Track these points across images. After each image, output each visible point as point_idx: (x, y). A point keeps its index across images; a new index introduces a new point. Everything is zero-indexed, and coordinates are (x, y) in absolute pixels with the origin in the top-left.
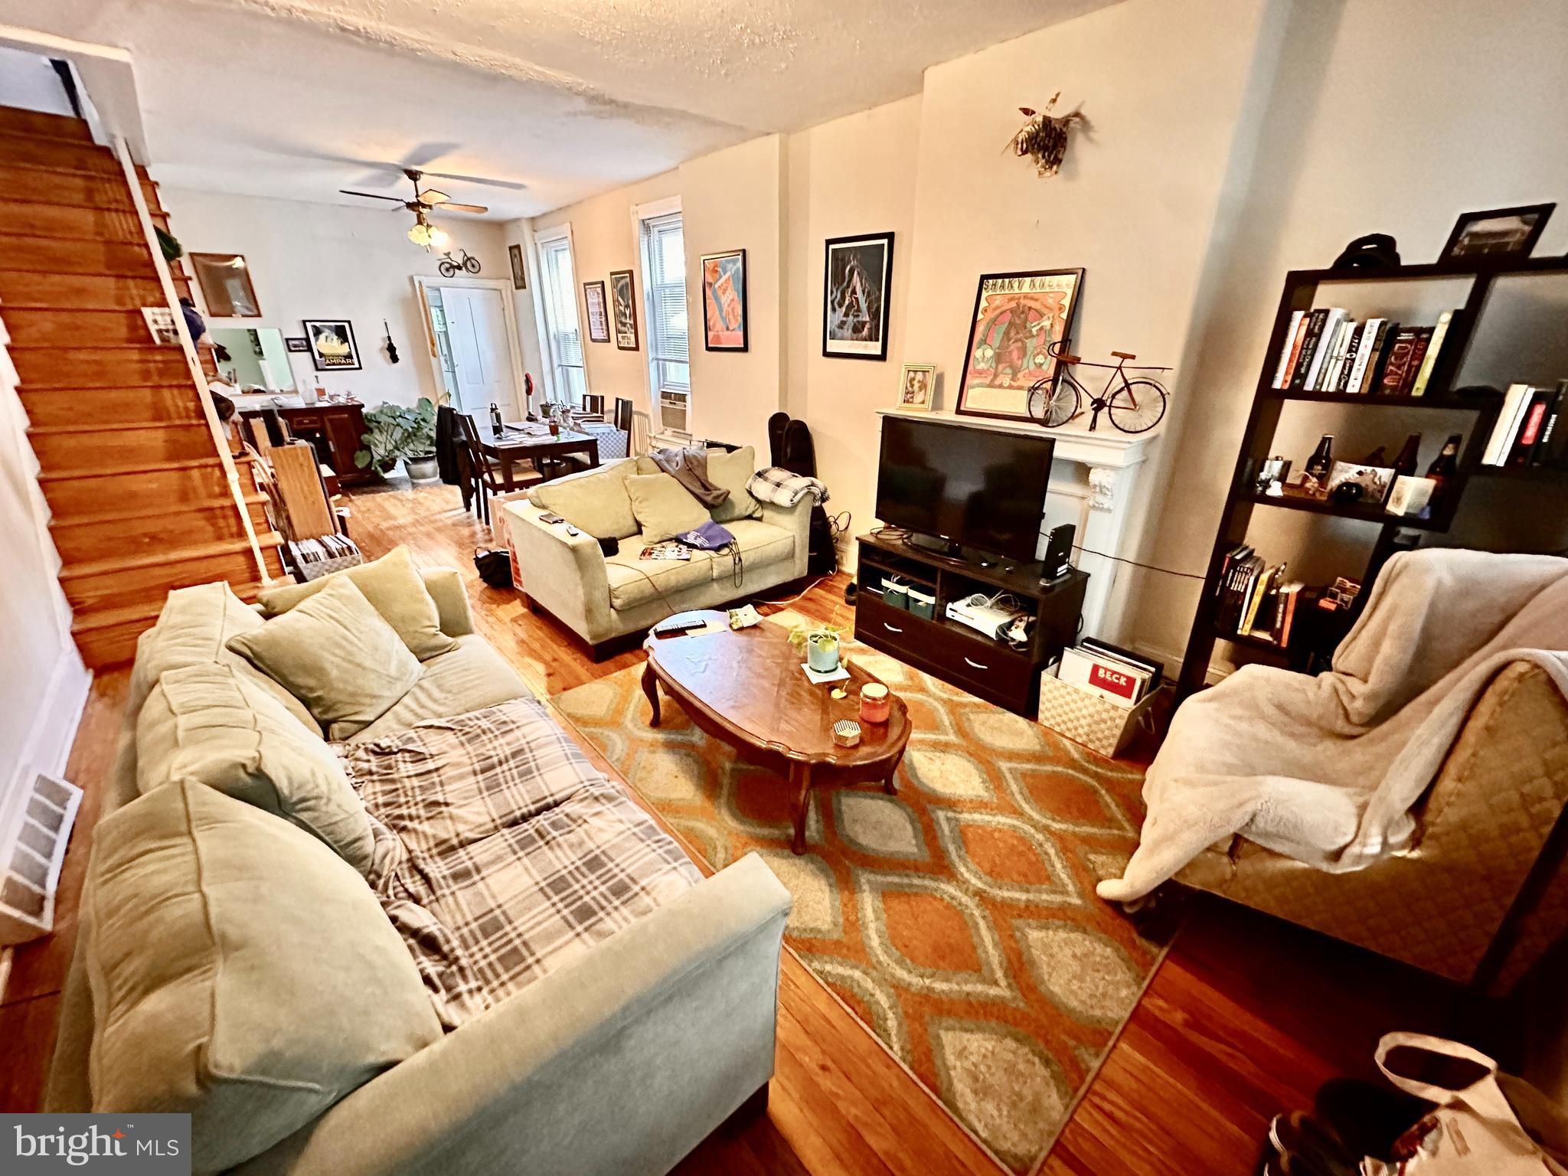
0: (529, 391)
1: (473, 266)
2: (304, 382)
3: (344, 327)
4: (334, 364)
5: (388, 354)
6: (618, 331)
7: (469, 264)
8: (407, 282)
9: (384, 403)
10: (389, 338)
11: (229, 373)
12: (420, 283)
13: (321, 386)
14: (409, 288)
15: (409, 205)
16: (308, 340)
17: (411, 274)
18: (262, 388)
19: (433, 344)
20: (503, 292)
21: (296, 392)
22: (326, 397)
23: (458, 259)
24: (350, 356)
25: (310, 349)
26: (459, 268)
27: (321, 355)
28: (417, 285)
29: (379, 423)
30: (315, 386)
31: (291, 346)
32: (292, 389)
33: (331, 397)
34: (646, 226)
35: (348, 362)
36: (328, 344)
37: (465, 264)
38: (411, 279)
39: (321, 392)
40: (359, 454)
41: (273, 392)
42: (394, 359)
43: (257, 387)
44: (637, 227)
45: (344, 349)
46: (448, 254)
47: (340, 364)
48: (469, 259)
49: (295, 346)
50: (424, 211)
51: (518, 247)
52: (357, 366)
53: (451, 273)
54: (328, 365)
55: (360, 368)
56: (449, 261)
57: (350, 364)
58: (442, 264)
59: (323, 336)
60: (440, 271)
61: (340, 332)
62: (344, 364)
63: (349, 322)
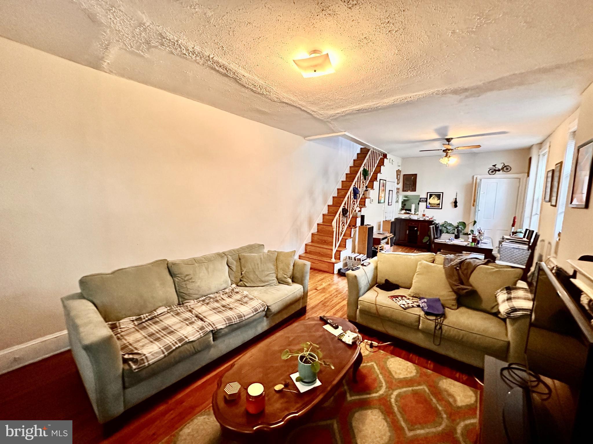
0: (513, 225)
3: (440, 194)
4: (433, 207)
5: (453, 204)
7: (506, 168)
9: (445, 222)
10: (456, 199)
12: (476, 178)
13: (424, 213)
14: (471, 179)
16: (427, 199)
17: (473, 174)
18: (409, 212)
19: (474, 201)
20: (521, 180)
23: (499, 167)
24: (439, 204)
25: (426, 201)
26: (499, 170)
27: (429, 204)
28: (475, 178)
33: (426, 217)
35: (438, 206)
36: (434, 201)
37: (503, 169)
38: (473, 177)
39: (424, 215)
41: (412, 214)
42: (456, 206)
45: (438, 202)
46: (494, 166)
48: (505, 166)
49: (422, 200)
51: (531, 158)
52: (440, 208)
53: (494, 173)
54: (431, 207)
55: (441, 209)
56: (494, 168)
57: (438, 207)
58: (490, 170)
59: (432, 198)
60: (488, 172)
61: (438, 196)
62: (436, 207)
63: (443, 193)
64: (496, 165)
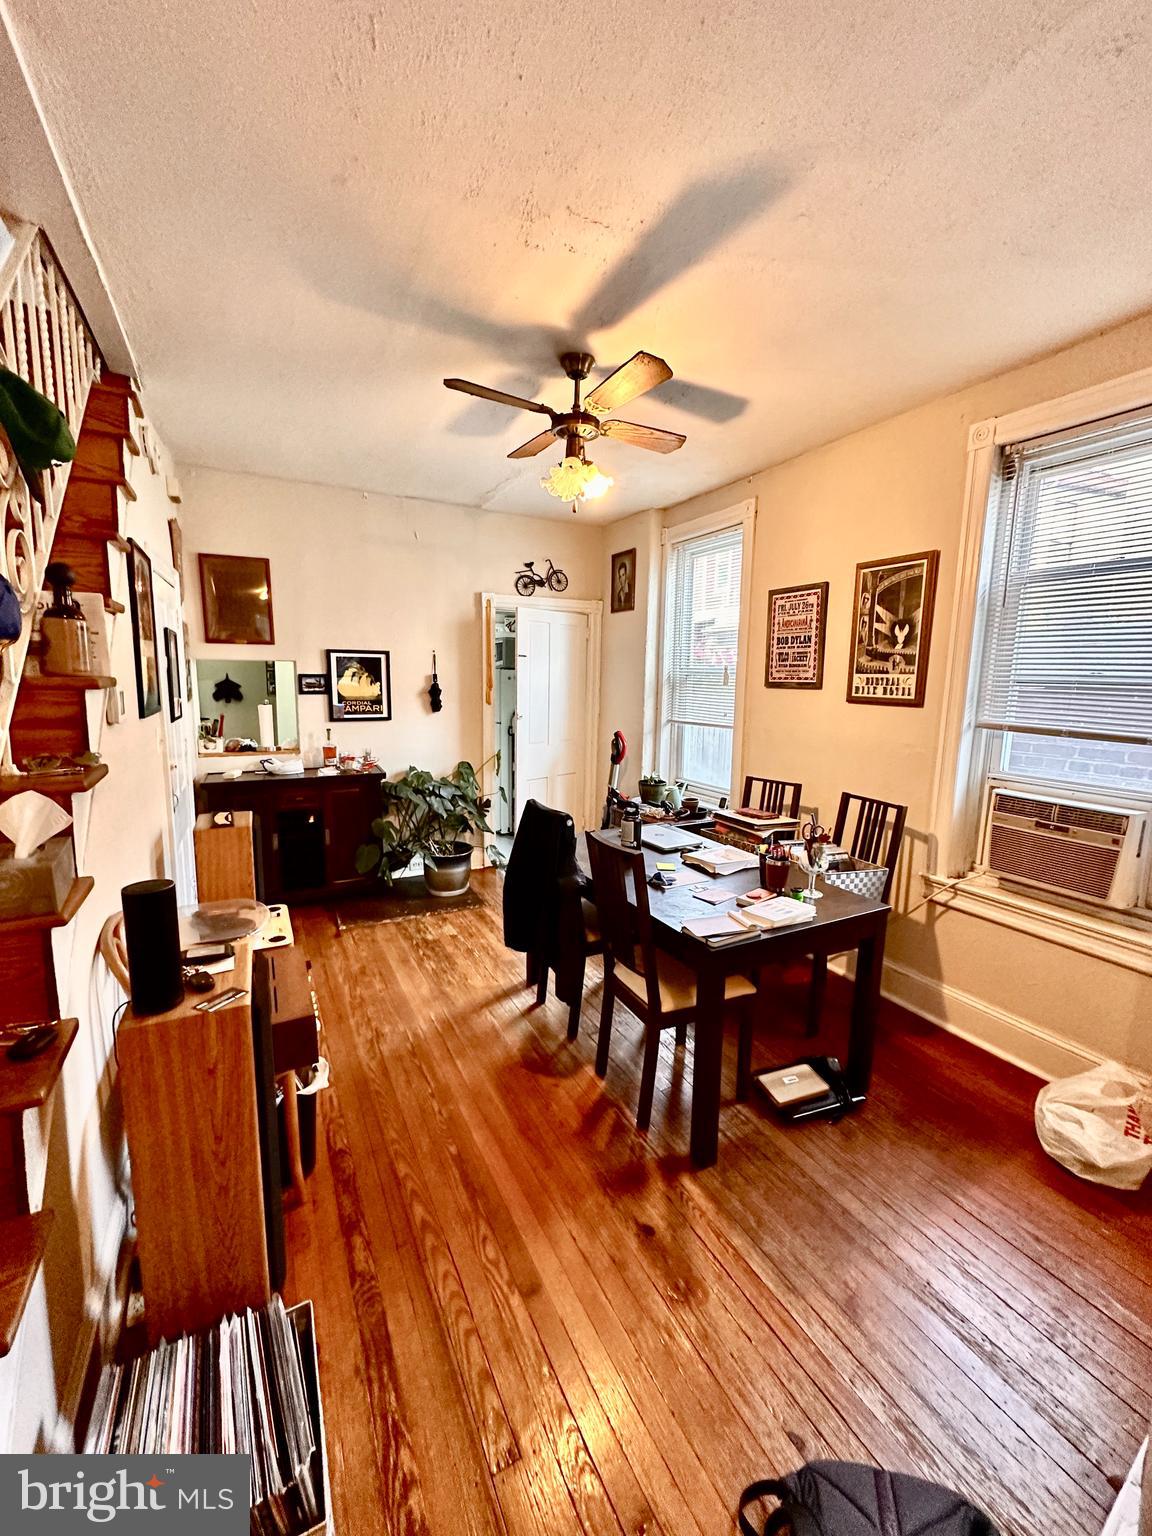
0: (617, 758)
1: (559, 582)
2: (311, 736)
3: (380, 659)
4: (355, 712)
5: (428, 699)
6: (855, 668)
7: (554, 580)
8: (471, 600)
9: (412, 769)
10: (435, 676)
11: (216, 721)
12: (489, 601)
13: (333, 743)
14: (472, 610)
15: (557, 419)
16: (327, 677)
17: (478, 590)
18: (254, 744)
19: (490, 686)
20: (591, 617)
21: (296, 750)
22: (336, 761)
23: (541, 571)
24: (378, 701)
25: (328, 691)
26: (541, 583)
27: (341, 698)
28: (484, 604)
29: (400, 798)
30: (324, 743)
31: (305, 685)
32: (293, 745)
33: (343, 760)
34: (1007, 462)
35: (375, 710)
36: (351, 685)
37: (549, 578)
38: (478, 597)
39: (329, 752)
40: (365, 850)
41: (266, 751)
42: (436, 706)
43: (247, 742)
44: (984, 460)
45: (372, 691)
46: (529, 565)
47: (364, 712)
48: (555, 572)
49: (309, 685)
50: (583, 429)
51: (632, 553)
52: (385, 715)
53: (530, 590)
54: (348, 713)
55: (389, 718)
56: (529, 573)
57: (376, 712)
58: (522, 577)
59: (348, 673)
60: (517, 587)
61: (372, 667)
62: (369, 712)
63: (387, 654)
64: (532, 564)
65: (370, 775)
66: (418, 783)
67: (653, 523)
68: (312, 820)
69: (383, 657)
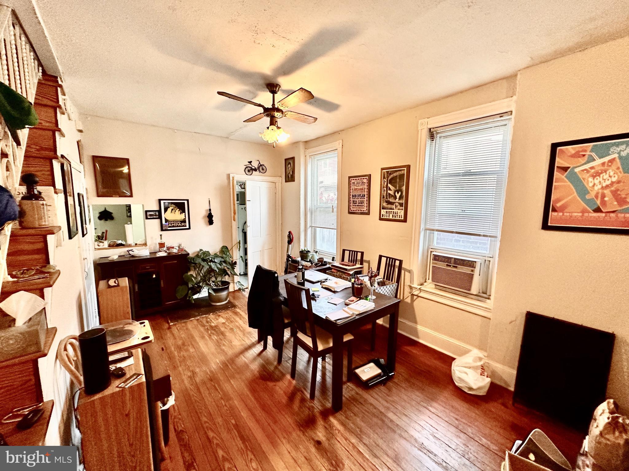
0: (290, 242)
1: (263, 169)
2: (152, 238)
3: (184, 203)
4: (173, 226)
5: (207, 219)
6: (382, 208)
7: (261, 168)
8: (225, 177)
9: (201, 250)
10: (210, 210)
11: (103, 233)
12: (233, 177)
13: (163, 241)
14: (226, 181)
15: (266, 110)
16: (160, 211)
17: (228, 173)
18: (124, 243)
19: (235, 213)
20: (277, 184)
21: (145, 244)
22: (165, 249)
23: (255, 165)
24: (184, 221)
25: (160, 217)
26: (255, 170)
27: (166, 221)
28: (231, 179)
29: (196, 264)
30: (159, 241)
31: (148, 215)
32: (143, 242)
33: (168, 248)
34: (432, 135)
37: (259, 168)
38: (228, 176)
39: (162, 245)
40: (180, 288)
41: (130, 246)
42: (211, 222)
43: (120, 242)
44: (425, 134)
45: (181, 217)
46: (250, 162)
47: (177, 226)
48: (261, 165)
49: (151, 215)
50: (277, 114)
51: (293, 158)
52: (188, 227)
53: (251, 173)
54: (170, 227)
55: (189, 228)
56: (250, 166)
57: (183, 226)
58: (247, 167)
61: (181, 206)
62: (180, 226)
63: (188, 200)
64: (251, 162)
65: (182, 255)
66: (204, 256)
67: (302, 146)
68: (154, 276)
69: (186, 202)
